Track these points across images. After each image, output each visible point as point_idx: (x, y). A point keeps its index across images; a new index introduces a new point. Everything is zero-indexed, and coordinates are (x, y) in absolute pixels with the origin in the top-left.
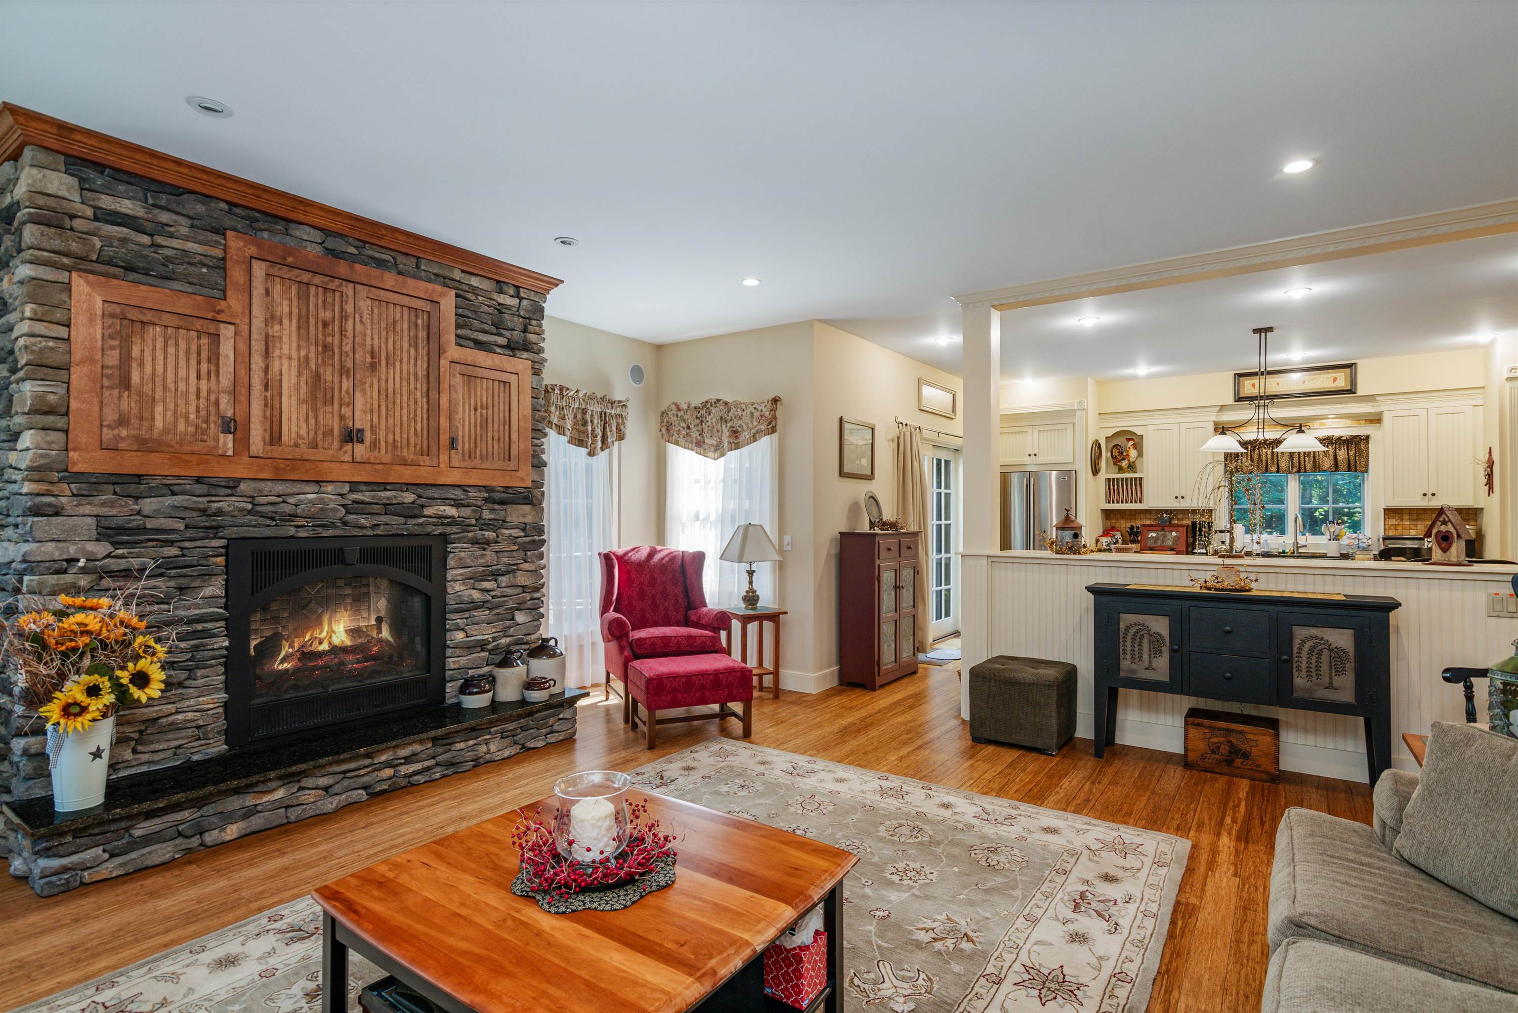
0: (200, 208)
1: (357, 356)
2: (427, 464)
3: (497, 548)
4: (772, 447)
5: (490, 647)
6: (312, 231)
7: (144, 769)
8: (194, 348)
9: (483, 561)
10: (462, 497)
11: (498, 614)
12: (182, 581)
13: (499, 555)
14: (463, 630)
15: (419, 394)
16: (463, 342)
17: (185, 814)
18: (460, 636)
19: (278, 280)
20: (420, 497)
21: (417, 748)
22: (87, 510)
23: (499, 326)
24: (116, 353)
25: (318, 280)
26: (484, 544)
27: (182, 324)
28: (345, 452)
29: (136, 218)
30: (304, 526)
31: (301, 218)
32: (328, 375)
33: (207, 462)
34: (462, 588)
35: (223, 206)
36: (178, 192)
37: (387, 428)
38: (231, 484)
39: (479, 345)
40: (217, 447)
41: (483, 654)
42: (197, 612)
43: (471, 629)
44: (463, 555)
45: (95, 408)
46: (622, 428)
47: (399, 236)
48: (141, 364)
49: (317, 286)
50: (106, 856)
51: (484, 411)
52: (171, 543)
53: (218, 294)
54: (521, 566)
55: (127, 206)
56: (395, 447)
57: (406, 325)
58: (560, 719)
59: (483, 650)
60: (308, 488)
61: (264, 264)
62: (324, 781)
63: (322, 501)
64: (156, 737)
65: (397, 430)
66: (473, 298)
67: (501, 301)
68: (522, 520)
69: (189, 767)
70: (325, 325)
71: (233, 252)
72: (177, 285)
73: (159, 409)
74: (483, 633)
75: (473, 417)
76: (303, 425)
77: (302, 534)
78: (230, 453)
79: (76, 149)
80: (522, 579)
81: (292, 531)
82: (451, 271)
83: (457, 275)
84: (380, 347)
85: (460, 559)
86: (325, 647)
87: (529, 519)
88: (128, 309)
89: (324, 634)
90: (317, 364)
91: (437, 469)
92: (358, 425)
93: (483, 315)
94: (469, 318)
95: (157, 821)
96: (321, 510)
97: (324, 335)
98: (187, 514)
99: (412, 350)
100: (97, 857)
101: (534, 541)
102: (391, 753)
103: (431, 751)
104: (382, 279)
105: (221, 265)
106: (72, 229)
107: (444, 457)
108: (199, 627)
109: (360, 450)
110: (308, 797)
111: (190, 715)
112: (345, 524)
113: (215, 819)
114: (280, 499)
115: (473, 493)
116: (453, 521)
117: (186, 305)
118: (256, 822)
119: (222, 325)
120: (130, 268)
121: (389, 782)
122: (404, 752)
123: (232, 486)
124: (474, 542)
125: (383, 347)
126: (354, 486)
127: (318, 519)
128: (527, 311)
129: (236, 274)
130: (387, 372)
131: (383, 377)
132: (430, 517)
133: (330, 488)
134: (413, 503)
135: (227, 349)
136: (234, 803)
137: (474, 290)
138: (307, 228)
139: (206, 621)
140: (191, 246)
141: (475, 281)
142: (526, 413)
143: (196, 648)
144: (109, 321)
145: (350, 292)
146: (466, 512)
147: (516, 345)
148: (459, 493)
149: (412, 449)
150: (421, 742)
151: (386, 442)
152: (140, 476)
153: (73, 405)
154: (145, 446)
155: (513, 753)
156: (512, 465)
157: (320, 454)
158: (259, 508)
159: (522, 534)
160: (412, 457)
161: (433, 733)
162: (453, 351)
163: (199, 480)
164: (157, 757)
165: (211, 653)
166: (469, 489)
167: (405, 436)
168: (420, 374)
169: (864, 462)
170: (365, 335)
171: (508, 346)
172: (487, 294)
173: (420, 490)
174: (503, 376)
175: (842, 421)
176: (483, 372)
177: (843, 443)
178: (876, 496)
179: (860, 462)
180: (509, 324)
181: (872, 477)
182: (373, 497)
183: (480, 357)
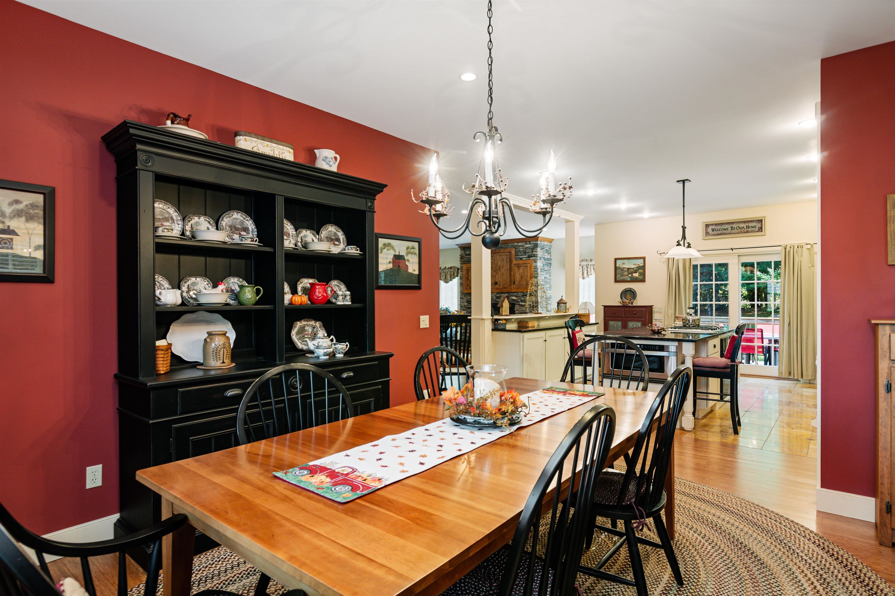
1: (496, 268)
15: (508, 273)
16: (517, 259)
23: (525, 253)
24: (467, 275)
37: (502, 281)
39: (520, 259)
51: (522, 274)
55: (467, 253)
57: (505, 259)
83: (516, 244)
91: (511, 289)
92: (497, 281)
93: (521, 252)
99: (507, 264)
104: (500, 251)
107: (512, 286)
109: (497, 286)
112: (496, 301)
115: (519, 294)
116: (515, 300)
120: (469, 262)
126: (497, 293)
128: (532, 247)
130: (502, 270)
132: (511, 299)
134: (508, 296)
137: (520, 246)
141: (520, 244)
144: (466, 270)
145: (495, 256)
146: (518, 298)
147: (530, 256)
148: (516, 294)
151: (502, 284)
153: (463, 283)
159: (532, 303)
162: (514, 262)
167: (505, 282)
168: (508, 268)
169: (636, 275)
170: (498, 263)
171: (528, 257)
172: (523, 246)
173: (509, 294)
174: (526, 265)
175: (616, 259)
176: (521, 265)
177: (616, 268)
178: (634, 290)
179: (632, 275)
180: (527, 252)
181: (643, 281)
182: (499, 295)
183: (521, 262)
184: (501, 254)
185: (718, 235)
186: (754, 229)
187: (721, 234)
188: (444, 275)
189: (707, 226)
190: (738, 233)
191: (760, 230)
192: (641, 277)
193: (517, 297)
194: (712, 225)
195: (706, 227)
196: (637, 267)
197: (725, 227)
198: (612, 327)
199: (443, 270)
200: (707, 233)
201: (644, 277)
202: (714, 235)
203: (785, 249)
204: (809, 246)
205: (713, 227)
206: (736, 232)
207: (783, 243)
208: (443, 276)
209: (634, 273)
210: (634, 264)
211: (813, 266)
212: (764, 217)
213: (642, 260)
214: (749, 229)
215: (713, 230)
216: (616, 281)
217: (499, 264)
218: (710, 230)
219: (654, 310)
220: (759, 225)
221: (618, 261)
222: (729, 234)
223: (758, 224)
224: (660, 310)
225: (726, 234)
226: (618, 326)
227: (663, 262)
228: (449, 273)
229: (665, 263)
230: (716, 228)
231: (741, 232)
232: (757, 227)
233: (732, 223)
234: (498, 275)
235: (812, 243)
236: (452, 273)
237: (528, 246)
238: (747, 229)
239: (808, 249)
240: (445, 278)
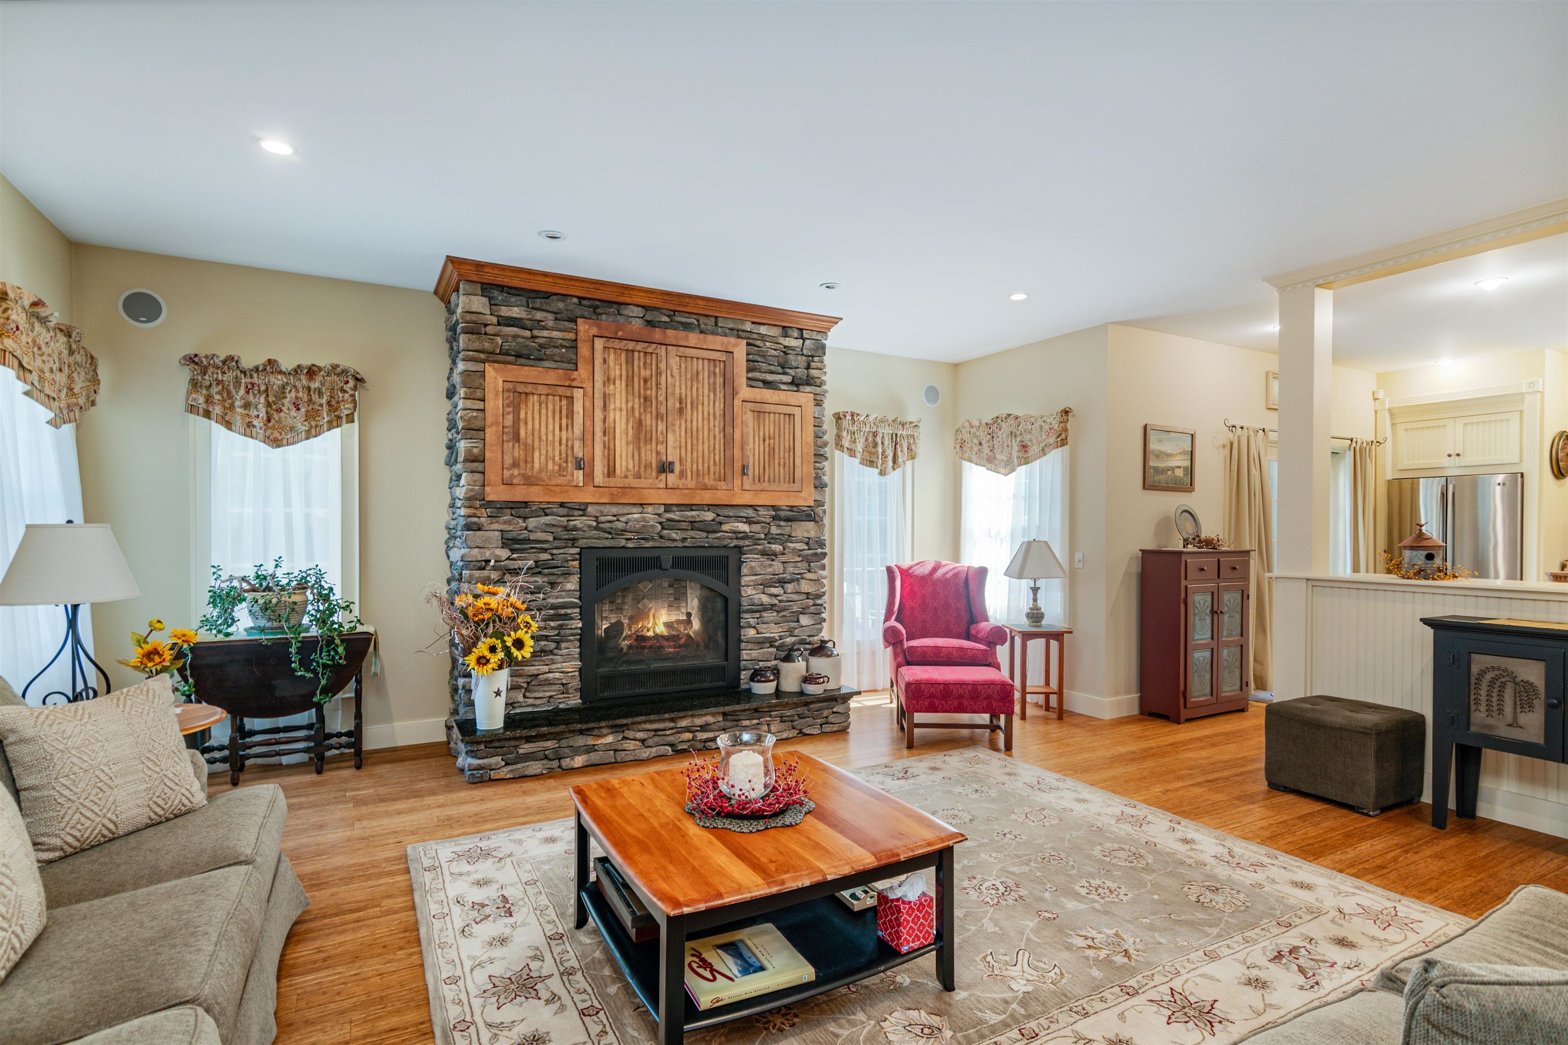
0: (561, 305)
1: (669, 404)
2: (724, 488)
3: (783, 558)
4: (1063, 459)
5: (777, 644)
6: (636, 309)
7: (530, 709)
8: (558, 408)
9: (771, 570)
10: (753, 515)
11: (784, 616)
12: (552, 578)
13: (786, 565)
14: (754, 627)
15: (717, 430)
16: (753, 383)
17: (549, 744)
18: (752, 632)
19: (612, 351)
20: (718, 515)
21: (710, 719)
22: (496, 526)
23: (784, 367)
24: (511, 417)
25: (640, 346)
26: (772, 555)
27: (549, 391)
28: (661, 481)
29: (522, 319)
30: (631, 539)
31: (628, 300)
32: (648, 420)
33: (566, 491)
34: (754, 592)
35: (576, 301)
36: (547, 295)
37: (692, 460)
38: (582, 507)
39: (767, 384)
40: (572, 480)
41: (771, 650)
42: (561, 600)
43: (762, 627)
44: (753, 564)
45: (500, 456)
46: (913, 447)
47: (700, 302)
48: (526, 423)
49: (639, 352)
50: (503, 763)
51: (772, 441)
52: (545, 550)
53: (571, 366)
54: (805, 576)
55: (516, 312)
56: (698, 475)
57: (706, 375)
58: (833, 713)
59: (771, 646)
60: (634, 510)
61: (602, 340)
62: (640, 735)
63: (644, 519)
64: (537, 688)
65: (700, 460)
66: (761, 345)
67: (786, 344)
68: (806, 535)
69: (557, 712)
71: (581, 335)
72: (546, 364)
73: (537, 454)
74: (772, 631)
75: (762, 447)
76: (631, 461)
77: (630, 545)
78: (581, 484)
79: (488, 278)
80: (805, 587)
81: (623, 543)
82: (743, 324)
83: (748, 326)
84: (686, 395)
85: (752, 568)
86: (650, 634)
87: (812, 534)
88: (518, 385)
89: (650, 625)
90: (640, 413)
91: (732, 492)
92: (670, 459)
93: (770, 358)
94: (758, 362)
95: (532, 745)
96: (644, 526)
97: (645, 389)
98: (554, 530)
99: (712, 394)
100: (497, 763)
101: (816, 554)
102: (690, 720)
103: (721, 724)
104: (687, 338)
105: (573, 345)
106: (486, 334)
107: (737, 482)
108: (562, 612)
109: (672, 479)
110: (630, 745)
111: (557, 675)
112: (661, 537)
113: (567, 750)
114: (615, 518)
115: (762, 512)
116: (745, 536)
117: (552, 377)
118: (595, 757)
119: (575, 390)
120: (518, 356)
121: (689, 744)
122: (699, 721)
123: (582, 509)
124: (764, 553)
125: (689, 394)
126: (668, 508)
127: (642, 533)
128: (810, 349)
129: (584, 350)
130: (692, 415)
131: (689, 419)
132: (726, 532)
133: (650, 509)
134: (713, 520)
135: (578, 407)
136: (580, 741)
137: (763, 338)
138: (632, 307)
139: (567, 608)
140: (555, 334)
141: (763, 330)
142: (808, 440)
143: (560, 627)
144: (506, 395)
145: (663, 353)
146: (756, 528)
147: (800, 381)
148: (750, 512)
149: (712, 476)
150: (713, 715)
151: (692, 472)
152: (526, 503)
153: (487, 455)
154: (529, 481)
155: (791, 736)
156: (796, 487)
157: (642, 483)
158: (601, 525)
159: (806, 547)
160: (712, 482)
161: (721, 709)
162: (745, 392)
163: (562, 505)
164: (538, 702)
165: (570, 631)
166: (758, 508)
167: (706, 465)
168: (718, 413)
169: (1178, 473)
171: (792, 383)
172: (774, 338)
173: (719, 511)
174: (788, 410)
175: (1146, 429)
176: (770, 408)
177: (1146, 451)
179: (1173, 473)
180: (794, 364)
181: (1193, 489)
182: (682, 516)
183: (768, 395)
184: (689, 352)
192: (1188, 481)
193: (756, 522)
196: (1179, 454)
201: (1194, 480)
209: (1177, 467)
210: (1176, 446)
213: (1189, 439)
216: (1147, 486)
217: (681, 390)
221: (1151, 430)
234: (673, 435)
237: (791, 342)
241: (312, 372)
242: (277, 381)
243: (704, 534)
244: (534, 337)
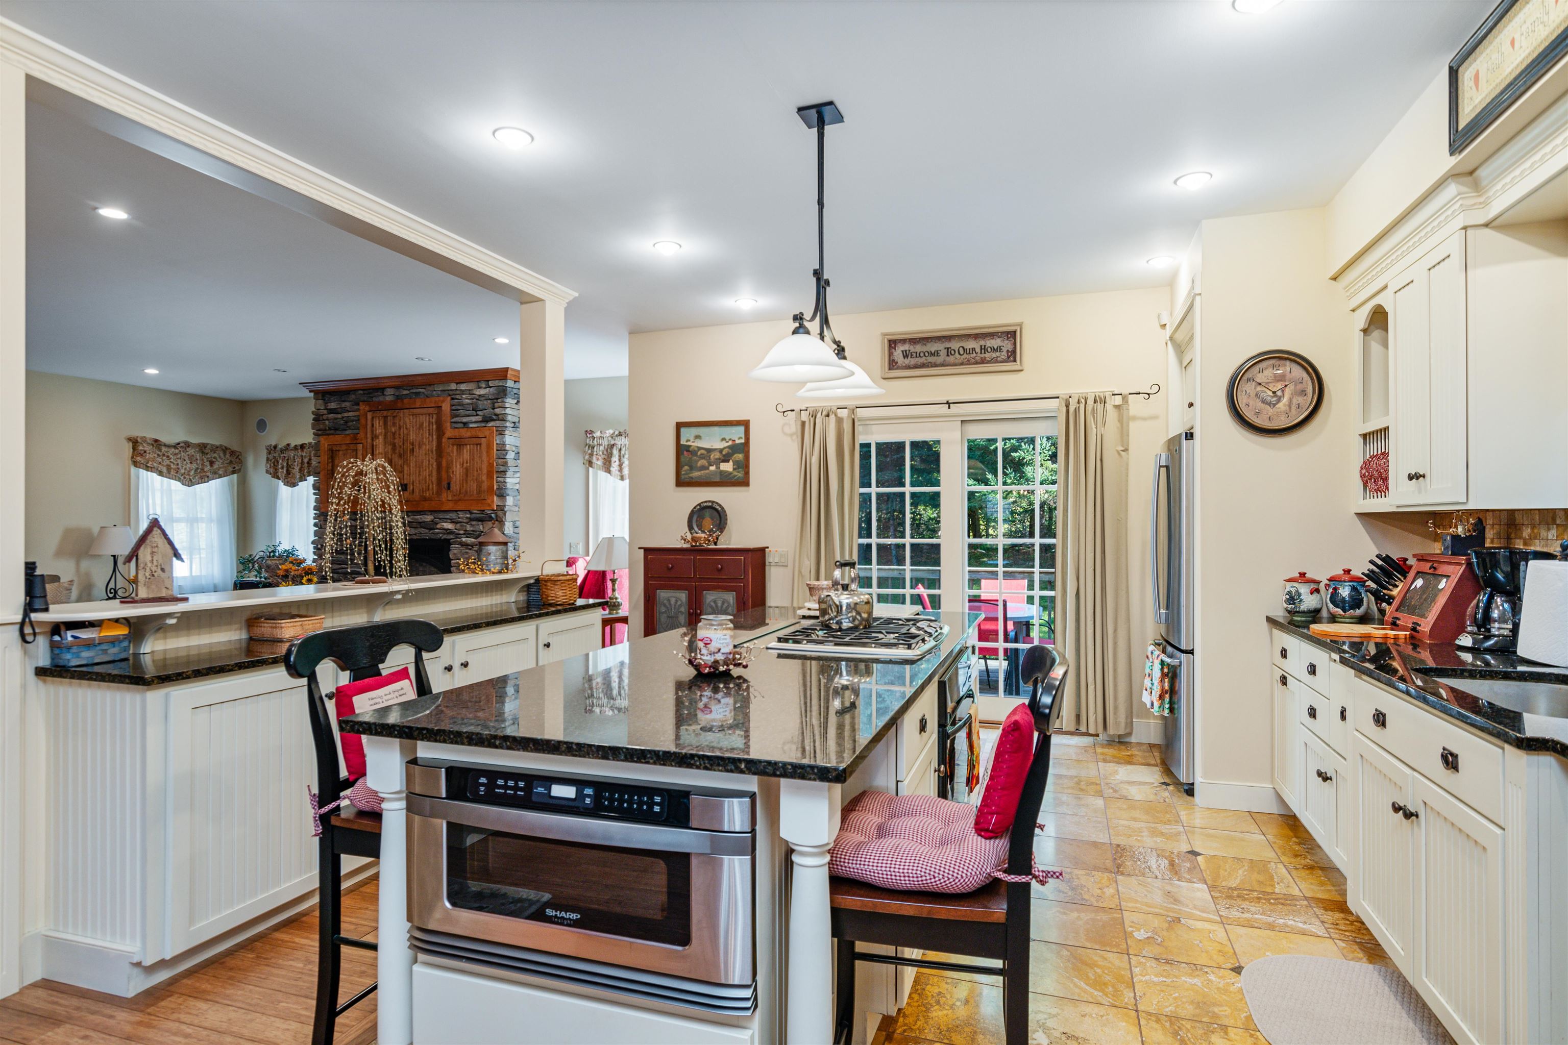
0: (352, 396)
1: (405, 446)
2: (436, 499)
6: (388, 390)
10: (455, 518)
15: (433, 460)
16: (456, 425)
19: (376, 418)
23: (476, 409)
24: (330, 465)
27: (346, 448)
35: (361, 392)
36: (347, 392)
37: (419, 482)
39: (464, 425)
44: (455, 551)
45: (326, 487)
49: (390, 416)
51: (467, 465)
53: (357, 431)
55: (333, 405)
56: (423, 491)
57: (427, 424)
61: (371, 413)
65: (423, 482)
66: (460, 398)
67: (479, 393)
70: (394, 434)
71: (362, 412)
72: (347, 432)
75: (461, 469)
79: (321, 389)
82: (450, 386)
83: (453, 386)
84: (415, 439)
85: (455, 554)
88: (333, 446)
90: (391, 454)
91: (441, 502)
93: (466, 406)
94: (460, 410)
97: (394, 439)
99: (430, 437)
104: (415, 402)
105: (359, 419)
106: (322, 420)
107: (444, 495)
109: (406, 494)
115: (461, 515)
116: (451, 532)
117: (349, 439)
119: (358, 445)
120: (336, 429)
124: (461, 544)
128: (493, 394)
129: (362, 421)
130: (419, 452)
131: (417, 455)
132: (440, 529)
134: (433, 521)
137: (463, 392)
140: (350, 414)
141: (463, 387)
145: (402, 415)
146: (458, 526)
147: (486, 419)
148: (453, 515)
153: (321, 486)
156: (482, 496)
160: (430, 496)
162: (449, 433)
166: (459, 513)
167: (427, 485)
168: (433, 449)
169: (728, 467)
170: (408, 434)
171: (483, 421)
172: (470, 392)
173: (436, 515)
174: (477, 441)
175: (679, 426)
176: (466, 441)
177: (681, 450)
178: (720, 505)
179: (718, 468)
180: (481, 407)
181: (745, 482)
182: (412, 519)
183: (464, 433)
185: (916, 367)
186: (998, 354)
187: (923, 366)
188: (285, 465)
189: (893, 344)
190: (962, 364)
191: (1012, 359)
192: (740, 474)
193: (457, 523)
194: (904, 341)
195: (890, 346)
196: (728, 447)
197: (933, 347)
198: (665, 605)
199: (282, 451)
200: (892, 365)
201: (747, 473)
202: (908, 367)
203: (1067, 406)
204: (1118, 400)
205: (906, 347)
206: (957, 361)
207: (1063, 392)
208: (282, 468)
209: (724, 461)
210: (723, 439)
211: (1126, 450)
212: (1020, 325)
213: (741, 429)
214: (987, 355)
215: (906, 355)
216: (681, 482)
217: (412, 437)
218: (898, 354)
219: (770, 558)
220: (1007, 345)
221: (683, 430)
222: (943, 365)
223: (1006, 342)
224: (783, 560)
225: (935, 365)
226: (679, 603)
227: (791, 435)
228: (298, 460)
229: (795, 437)
230: (912, 349)
231: (969, 363)
232: (1005, 350)
233: (949, 338)
234: (409, 466)
235: (1125, 391)
236: (306, 460)
237: (482, 392)
238: (983, 356)
239: (1117, 407)
240: (288, 473)
241: (302, 446)
242: (292, 454)
243: (427, 531)
244: (343, 417)
